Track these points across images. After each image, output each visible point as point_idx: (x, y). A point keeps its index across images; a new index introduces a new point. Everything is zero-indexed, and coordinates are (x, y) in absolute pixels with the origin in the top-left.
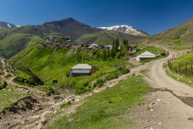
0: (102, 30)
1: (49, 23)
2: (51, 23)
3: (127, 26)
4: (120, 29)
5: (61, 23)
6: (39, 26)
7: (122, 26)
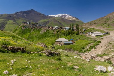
0: (52, 17)
1: (19, 13)
2: (20, 12)
3: (67, 15)
4: (62, 16)
5: (27, 13)
6: (13, 14)
7: (64, 14)
